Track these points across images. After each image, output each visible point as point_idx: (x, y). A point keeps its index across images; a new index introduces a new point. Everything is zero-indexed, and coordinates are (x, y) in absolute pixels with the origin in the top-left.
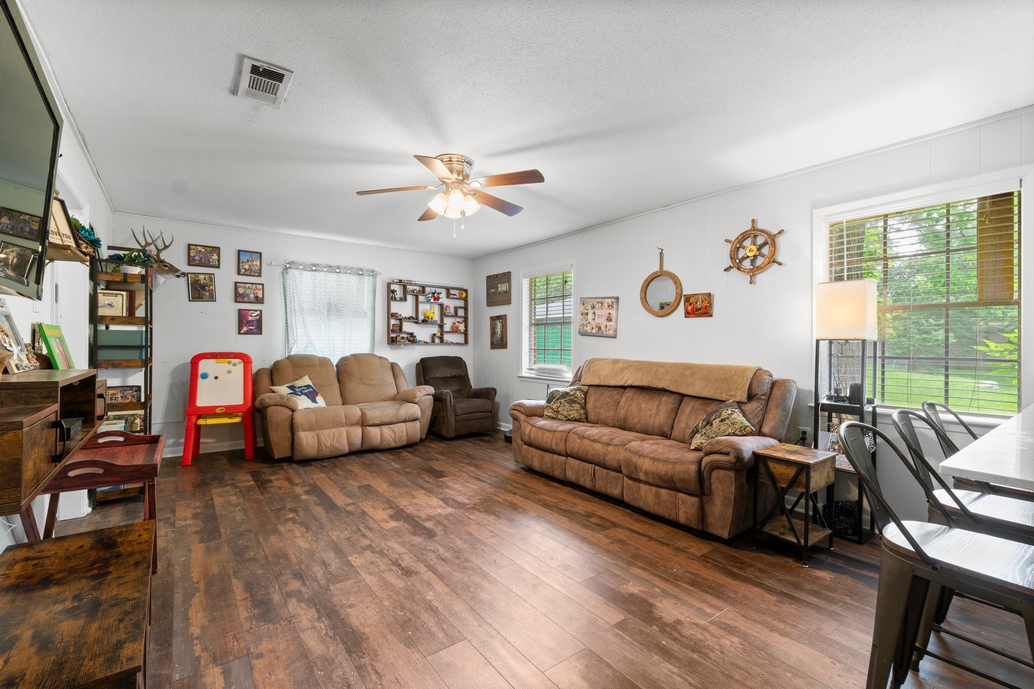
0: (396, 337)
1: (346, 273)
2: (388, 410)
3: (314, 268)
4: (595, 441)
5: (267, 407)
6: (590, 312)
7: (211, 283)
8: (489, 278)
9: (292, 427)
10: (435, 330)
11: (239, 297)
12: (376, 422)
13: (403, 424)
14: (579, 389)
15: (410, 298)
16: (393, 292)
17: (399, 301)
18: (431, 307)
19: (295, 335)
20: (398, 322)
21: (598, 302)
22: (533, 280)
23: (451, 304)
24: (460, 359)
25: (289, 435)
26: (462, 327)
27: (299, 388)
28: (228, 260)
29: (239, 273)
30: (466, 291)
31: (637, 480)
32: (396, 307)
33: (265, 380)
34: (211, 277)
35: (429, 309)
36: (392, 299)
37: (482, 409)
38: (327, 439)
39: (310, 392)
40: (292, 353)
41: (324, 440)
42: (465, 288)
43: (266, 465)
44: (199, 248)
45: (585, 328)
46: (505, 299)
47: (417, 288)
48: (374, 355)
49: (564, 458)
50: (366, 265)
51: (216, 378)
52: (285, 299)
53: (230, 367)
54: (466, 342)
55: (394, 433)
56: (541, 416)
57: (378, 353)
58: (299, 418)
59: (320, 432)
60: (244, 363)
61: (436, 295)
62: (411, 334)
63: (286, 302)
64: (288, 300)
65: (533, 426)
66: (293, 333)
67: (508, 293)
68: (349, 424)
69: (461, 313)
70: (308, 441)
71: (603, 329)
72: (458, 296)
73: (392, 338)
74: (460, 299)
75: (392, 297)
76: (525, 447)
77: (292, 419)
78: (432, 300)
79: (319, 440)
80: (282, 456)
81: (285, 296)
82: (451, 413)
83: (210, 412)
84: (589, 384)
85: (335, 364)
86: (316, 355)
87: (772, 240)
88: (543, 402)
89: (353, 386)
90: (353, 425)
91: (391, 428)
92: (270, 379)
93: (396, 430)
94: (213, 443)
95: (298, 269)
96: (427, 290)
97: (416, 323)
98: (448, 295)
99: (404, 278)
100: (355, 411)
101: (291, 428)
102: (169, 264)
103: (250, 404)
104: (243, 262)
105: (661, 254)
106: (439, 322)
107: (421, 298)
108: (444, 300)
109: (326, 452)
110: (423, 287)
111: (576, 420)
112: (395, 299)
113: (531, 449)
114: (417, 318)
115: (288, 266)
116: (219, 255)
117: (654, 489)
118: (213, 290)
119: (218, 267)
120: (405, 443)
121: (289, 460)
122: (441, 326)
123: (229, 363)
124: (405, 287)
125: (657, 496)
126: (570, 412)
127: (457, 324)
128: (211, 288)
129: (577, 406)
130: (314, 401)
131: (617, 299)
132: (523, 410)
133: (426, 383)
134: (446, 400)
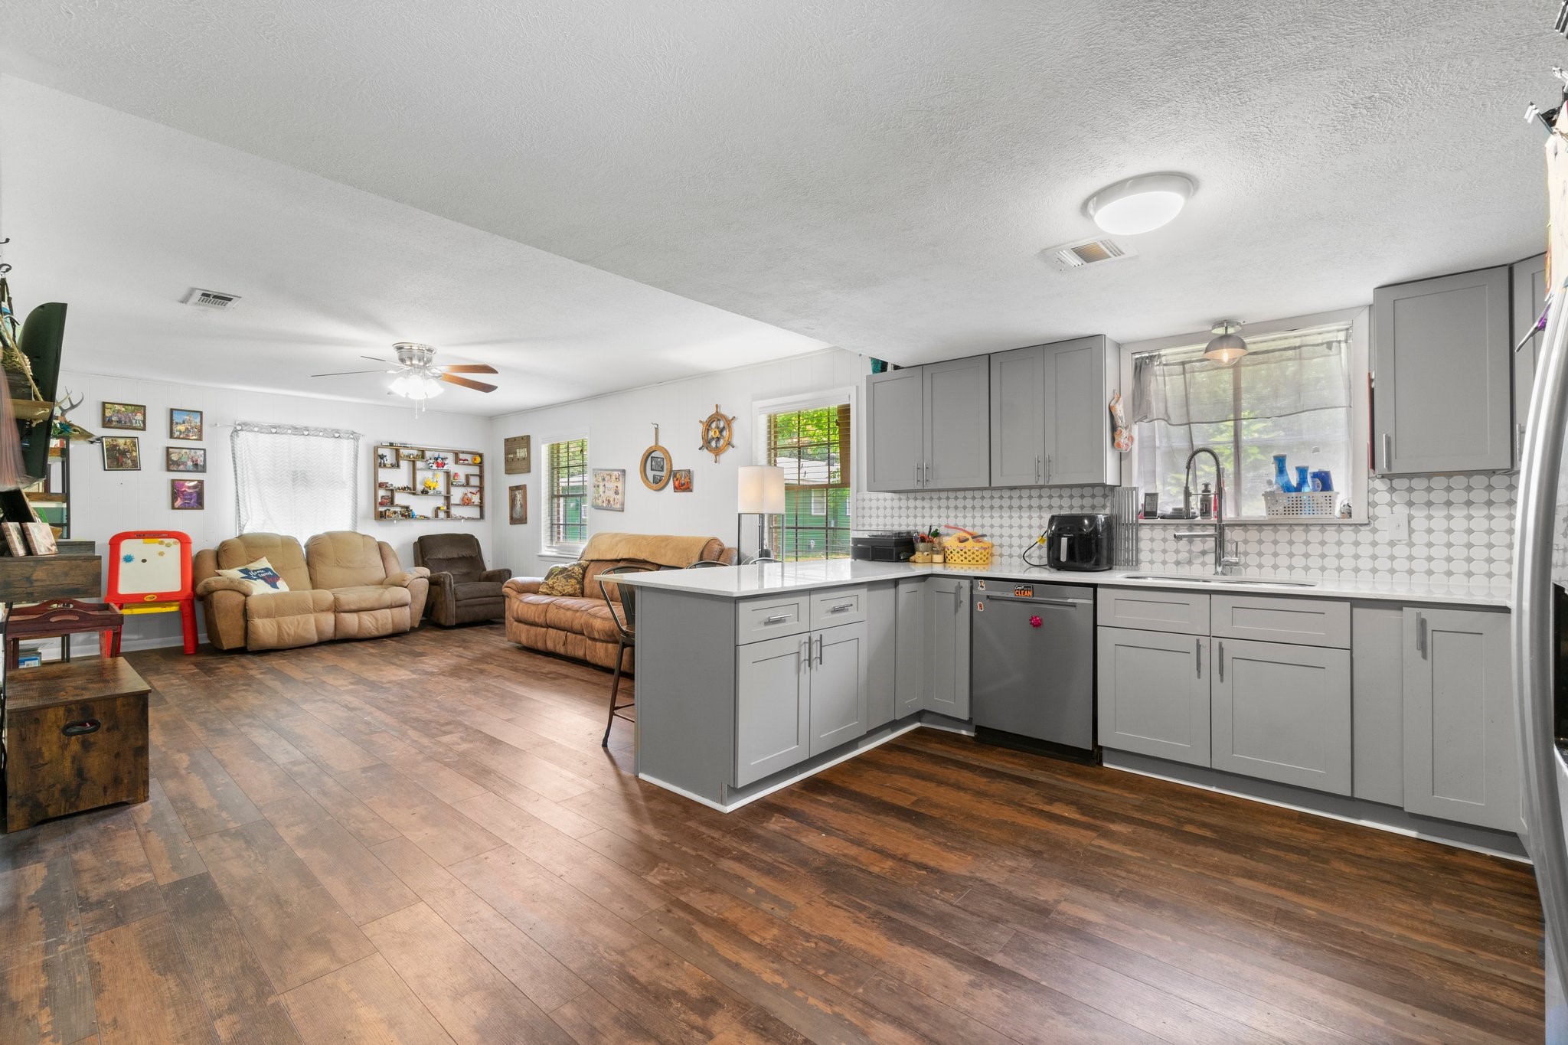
0: (385, 511)
1: (316, 436)
2: (370, 595)
3: (274, 430)
4: (569, 609)
5: (213, 592)
6: (601, 484)
7: (134, 448)
8: (507, 440)
9: (245, 613)
10: (440, 502)
11: (171, 464)
12: (353, 607)
13: (388, 610)
14: (579, 565)
15: (404, 464)
16: (382, 457)
17: (390, 468)
18: (434, 475)
19: (249, 510)
20: (389, 494)
21: (608, 475)
22: (555, 447)
23: (461, 471)
24: (472, 536)
25: (242, 622)
26: (476, 499)
27: (254, 571)
28: (157, 421)
29: (172, 436)
30: (481, 455)
31: (594, 639)
32: (385, 476)
33: (209, 564)
34: (135, 444)
35: (431, 477)
36: (380, 466)
37: (491, 594)
38: (290, 627)
39: (269, 576)
40: (245, 532)
41: (287, 628)
42: (480, 452)
43: (212, 658)
44: (117, 407)
45: (597, 501)
46: (525, 466)
47: (415, 453)
48: (356, 533)
49: (545, 629)
50: (344, 426)
51: (144, 561)
52: (235, 467)
53: (162, 548)
54: (482, 516)
55: (376, 619)
56: (536, 593)
57: (361, 531)
58: (252, 603)
59: (281, 619)
60: (181, 543)
61: (440, 461)
62: (407, 508)
63: (235, 471)
64: (238, 472)
65: (521, 601)
66: (246, 507)
67: (527, 459)
68: (318, 609)
69: (475, 481)
70: (265, 629)
71: (611, 502)
72: (470, 462)
73: (381, 512)
74: (474, 464)
75: (380, 463)
76: (516, 623)
77: (245, 604)
78: (434, 467)
79: (279, 627)
80: (233, 646)
81: (235, 464)
82: (450, 597)
83: (138, 600)
84: (590, 559)
85: (303, 545)
86: (278, 533)
87: (729, 422)
88: (541, 579)
89: (324, 570)
90: (323, 611)
91: (373, 616)
92: (216, 563)
93: (379, 617)
94: (138, 639)
95: (252, 431)
96: (428, 454)
97: (414, 494)
98: (457, 460)
99: (397, 440)
100: (327, 596)
101: (243, 614)
102: (78, 427)
103: (189, 590)
104: (177, 423)
105: (657, 429)
106: (444, 492)
107: (419, 464)
108: (451, 466)
109: (289, 641)
110: (423, 452)
111: (570, 595)
112: (385, 466)
113: (520, 624)
114: (414, 489)
115: (239, 428)
116: (144, 415)
117: (605, 644)
118: (136, 457)
119: (144, 429)
120: (390, 631)
121: (242, 651)
122: (447, 498)
123: (161, 543)
124: (397, 451)
125: (606, 649)
126: (565, 588)
127: (469, 495)
128: (134, 454)
129: (573, 581)
130: (274, 586)
131: (624, 471)
132: (514, 587)
133: (424, 564)
134: (444, 583)
